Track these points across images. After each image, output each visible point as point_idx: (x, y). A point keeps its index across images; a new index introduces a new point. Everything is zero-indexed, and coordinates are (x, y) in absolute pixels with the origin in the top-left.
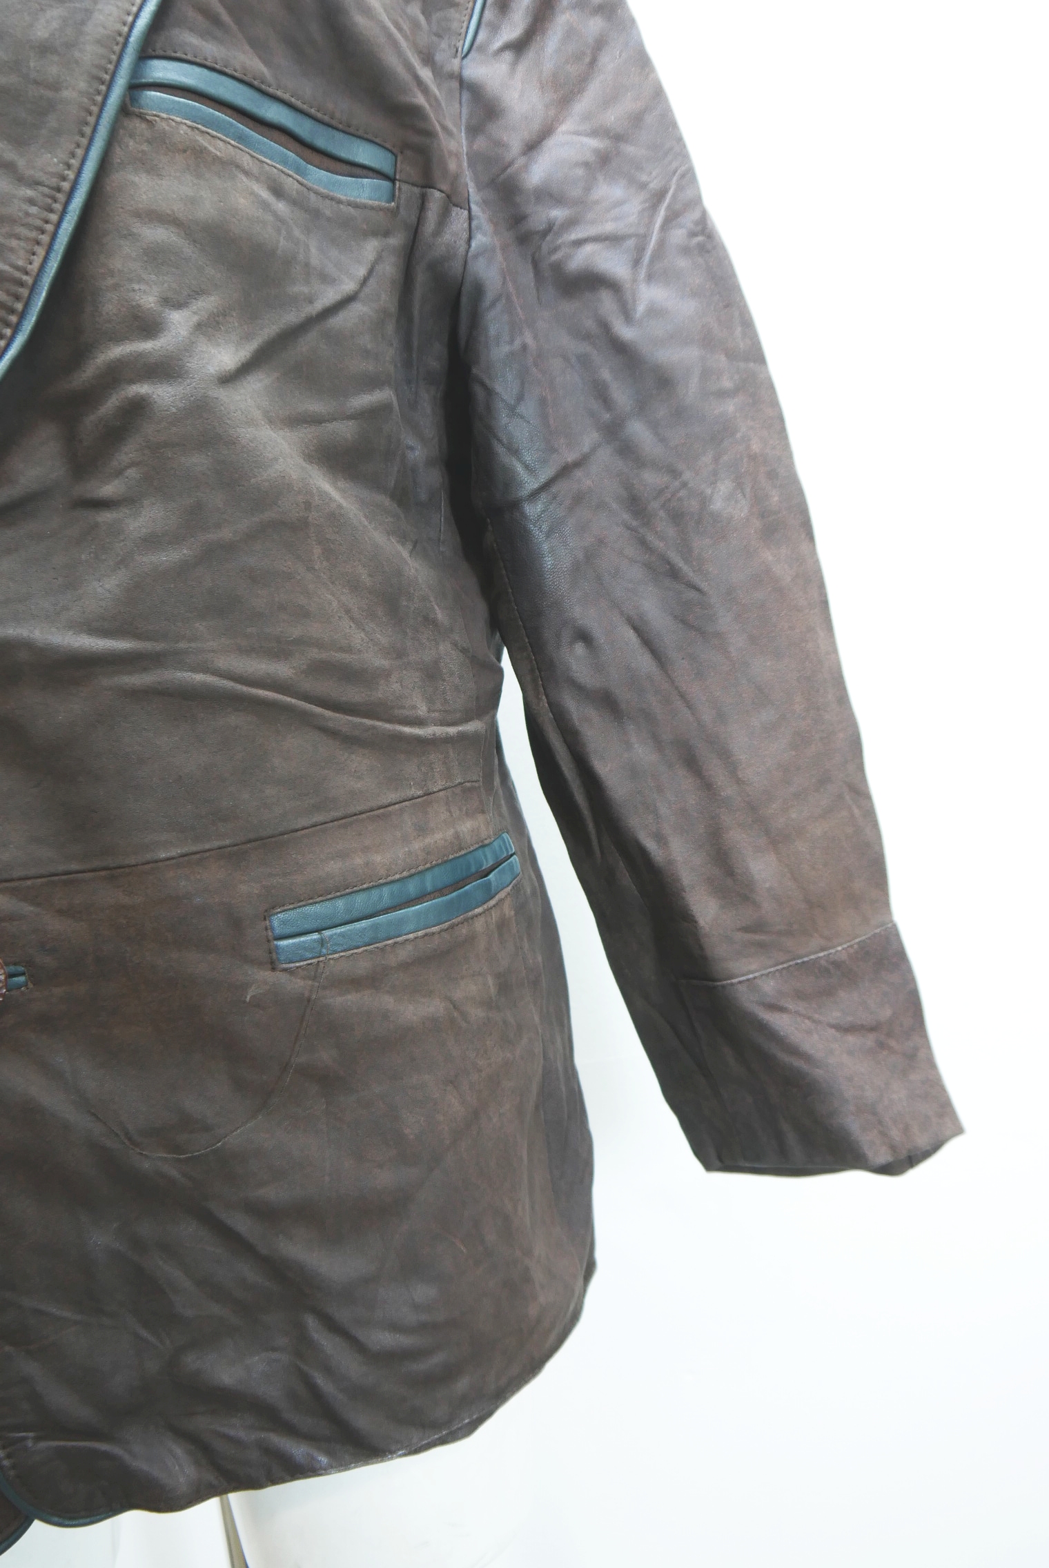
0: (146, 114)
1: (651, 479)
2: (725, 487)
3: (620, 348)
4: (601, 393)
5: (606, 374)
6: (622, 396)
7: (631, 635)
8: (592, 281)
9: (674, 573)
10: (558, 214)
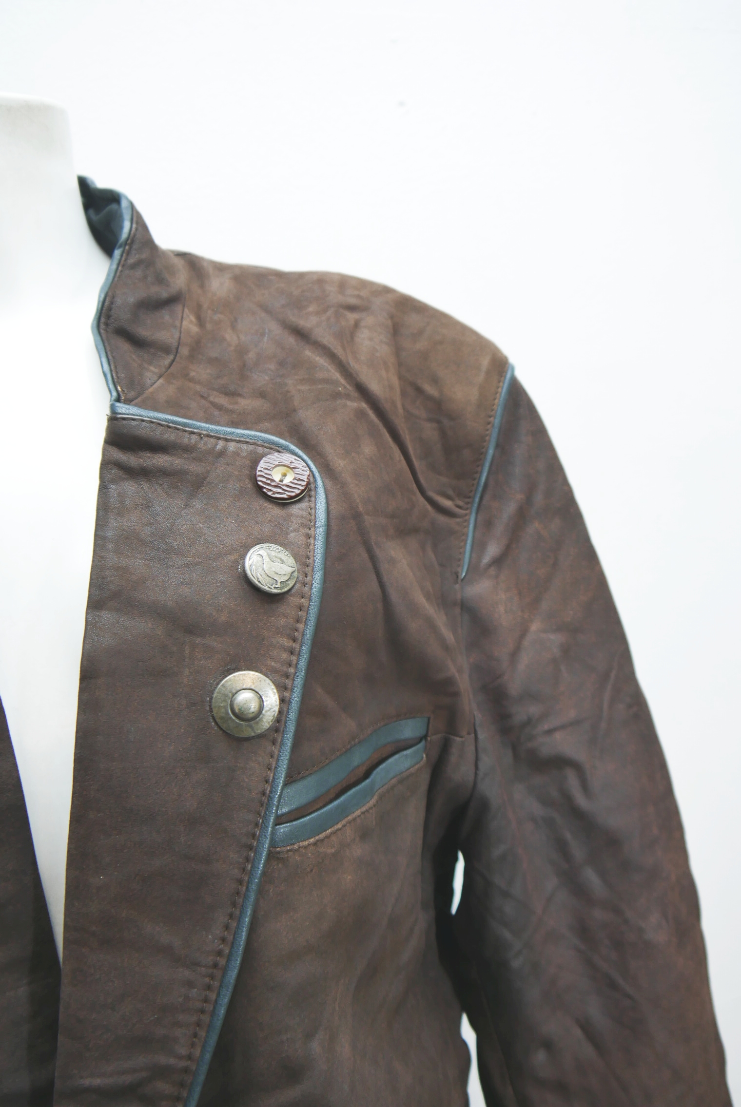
0: (279, 853)
1: (598, 914)
2: (654, 918)
3: (578, 815)
4: (562, 847)
5: (568, 836)
6: (578, 852)
7: (578, 1032)
8: (560, 763)
9: (613, 985)
10: (534, 710)
